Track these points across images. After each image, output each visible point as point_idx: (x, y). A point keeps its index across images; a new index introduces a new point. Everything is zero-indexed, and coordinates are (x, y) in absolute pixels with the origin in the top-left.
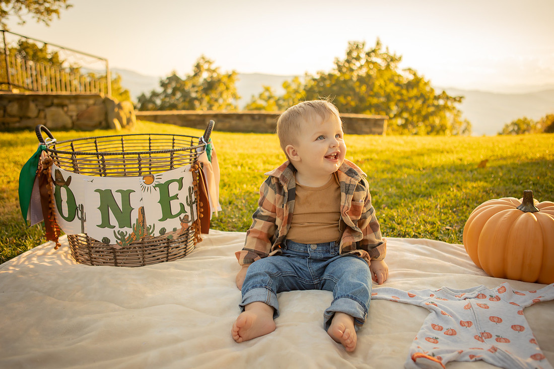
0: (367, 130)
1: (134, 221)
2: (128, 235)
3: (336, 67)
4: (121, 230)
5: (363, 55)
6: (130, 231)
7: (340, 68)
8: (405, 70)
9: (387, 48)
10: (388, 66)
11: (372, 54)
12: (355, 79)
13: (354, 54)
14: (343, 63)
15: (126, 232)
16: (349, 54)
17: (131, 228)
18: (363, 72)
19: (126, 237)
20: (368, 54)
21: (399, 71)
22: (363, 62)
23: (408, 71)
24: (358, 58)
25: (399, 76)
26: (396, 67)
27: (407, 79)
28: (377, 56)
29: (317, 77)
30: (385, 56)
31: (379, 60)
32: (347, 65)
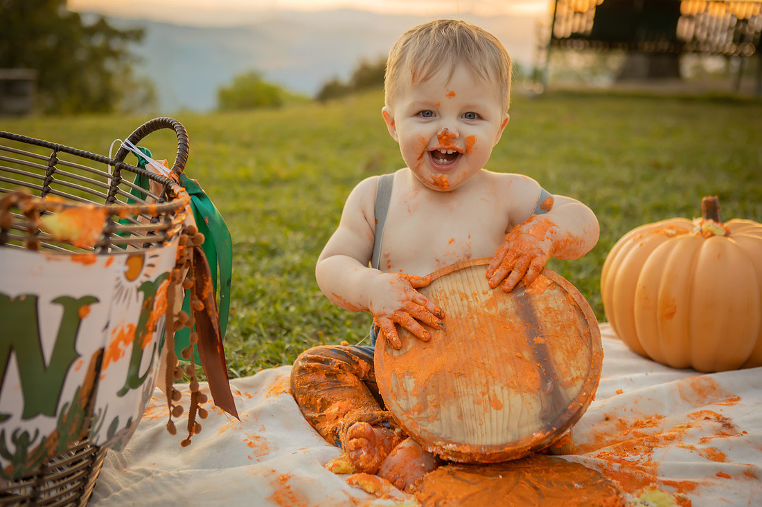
1: (68, 396)
2: (38, 441)
4: (30, 426)
6: (45, 426)
15: (37, 432)
17: (54, 415)
19: (30, 449)
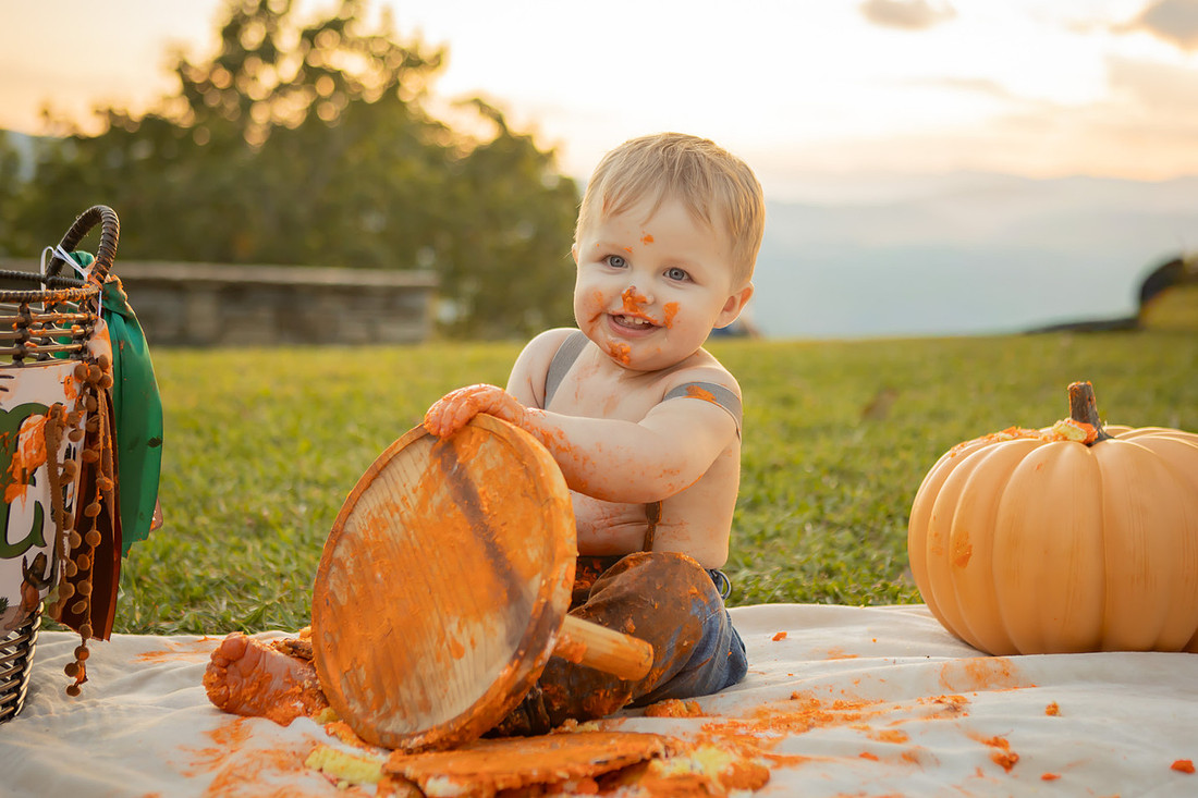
0: (359, 331)
3: (174, 85)
5: (288, 40)
7: (194, 92)
8: (458, 104)
9: (387, 15)
10: (392, 90)
11: (327, 39)
12: (256, 137)
13: (253, 36)
14: (205, 70)
16: (232, 32)
18: (291, 111)
20: (310, 36)
21: (436, 110)
22: (289, 69)
23: (474, 111)
24: (268, 53)
25: (438, 127)
26: (423, 93)
27: (471, 139)
28: (347, 43)
29: (93, 127)
30: (381, 49)
31: (353, 64)
32: (222, 79)
